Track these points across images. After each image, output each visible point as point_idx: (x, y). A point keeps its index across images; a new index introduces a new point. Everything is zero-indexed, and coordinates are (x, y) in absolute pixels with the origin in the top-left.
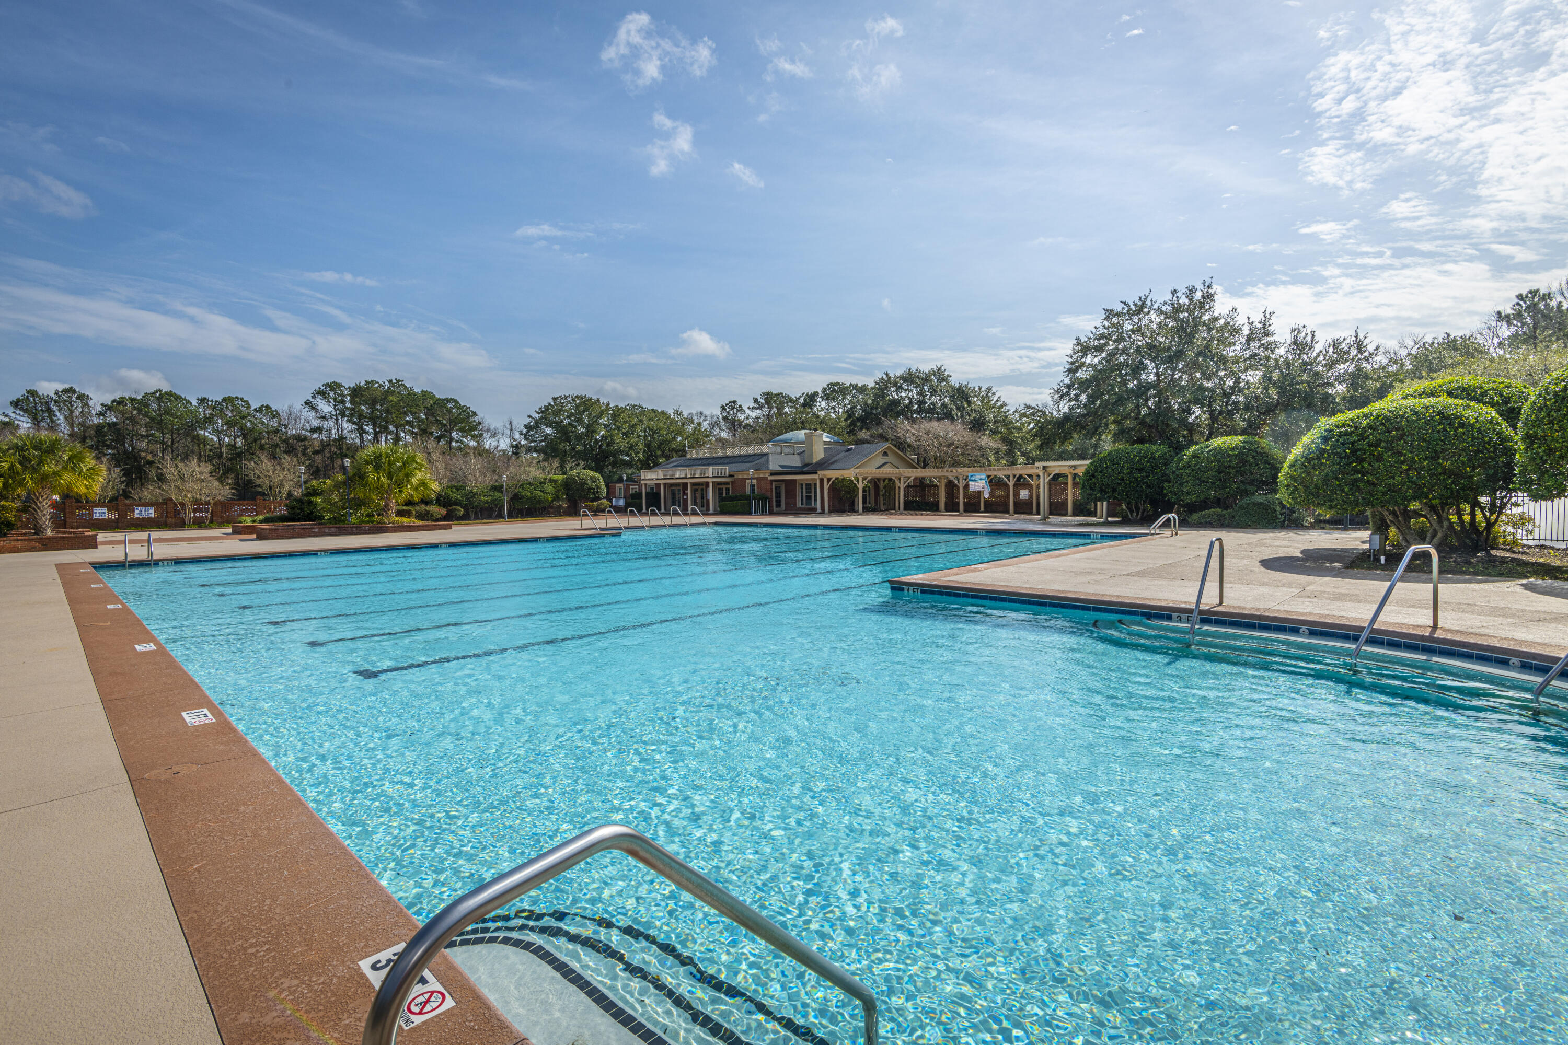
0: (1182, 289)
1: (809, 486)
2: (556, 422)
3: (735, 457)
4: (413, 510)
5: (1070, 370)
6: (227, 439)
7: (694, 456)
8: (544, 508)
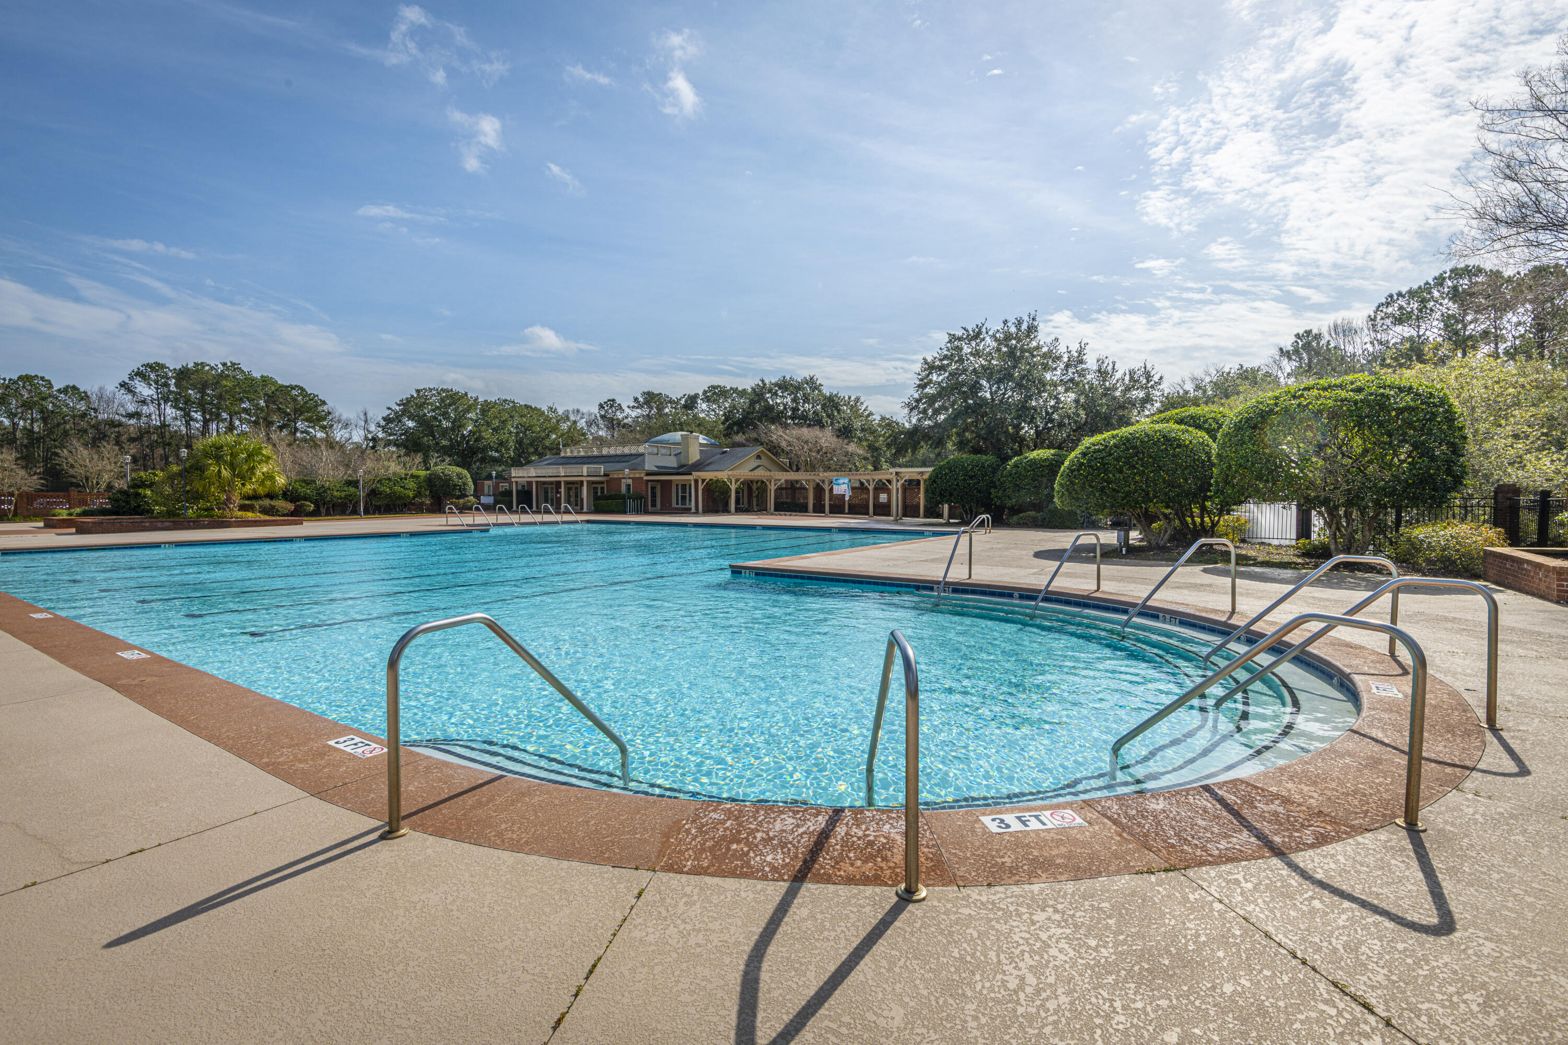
0: (1012, 320)
1: (684, 486)
2: (418, 416)
3: (611, 456)
4: (257, 504)
5: (919, 386)
6: (22, 423)
7: (569, 454)
8: (405, 505)
